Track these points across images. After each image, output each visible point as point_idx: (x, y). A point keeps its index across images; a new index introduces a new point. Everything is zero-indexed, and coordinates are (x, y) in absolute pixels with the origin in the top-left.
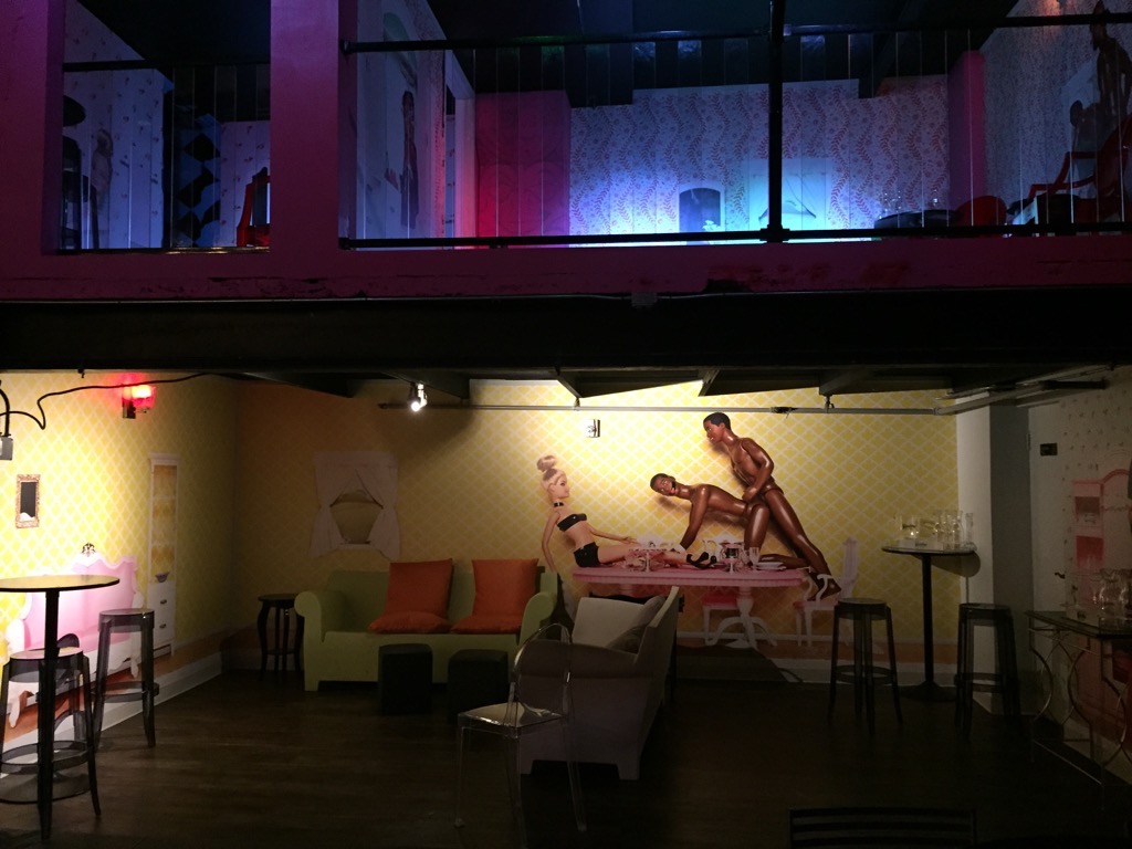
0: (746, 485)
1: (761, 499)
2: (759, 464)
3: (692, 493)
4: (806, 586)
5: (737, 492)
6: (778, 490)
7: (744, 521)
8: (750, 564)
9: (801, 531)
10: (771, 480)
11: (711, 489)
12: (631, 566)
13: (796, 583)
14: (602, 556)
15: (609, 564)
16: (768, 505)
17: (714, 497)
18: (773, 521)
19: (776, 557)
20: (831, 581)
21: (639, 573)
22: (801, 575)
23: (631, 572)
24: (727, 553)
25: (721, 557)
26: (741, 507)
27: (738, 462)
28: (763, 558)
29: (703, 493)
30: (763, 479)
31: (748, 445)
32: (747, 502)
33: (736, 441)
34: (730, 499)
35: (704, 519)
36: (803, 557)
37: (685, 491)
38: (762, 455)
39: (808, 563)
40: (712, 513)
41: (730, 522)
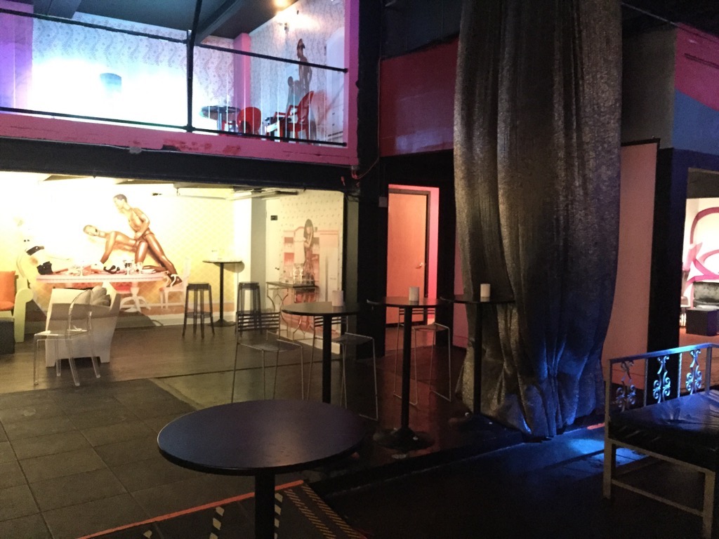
0: (136, 232)
1: (143, 238)
2: (142, 221)
3: (107, 235)
4: (165, 280)
5: (132, 234)
6: (151, 233)
7: (135, 249)
8: (138, 271)
9: (163, 253)
10: (148, 229)
11: (117, 234)
12: (72, 273)
13: (160, 279)
14: (54, 269)
15: (58, 273)
16: (147, 241)
17: (119, 238)
18: (150, 249)
19: (151, 267)
20: (177, 277)
21: (76, 277)
22: (162, 275)
23: (72, 277)
24: (126, 265)
25: (122, 268)
26: (133, 242)
27: (132, 220)
28: (144, 268)
29: (113, 235)
30: (145, 229)
31: (137, 211)
32: (136, 240)
33: (131, 209)
34: (127, 238)
35: (113, 248)
36: (164, 266)
37: (103, 234)
38: (143, 217)
39: (167, 269)
40: (118, 245)
41: (127, 250)
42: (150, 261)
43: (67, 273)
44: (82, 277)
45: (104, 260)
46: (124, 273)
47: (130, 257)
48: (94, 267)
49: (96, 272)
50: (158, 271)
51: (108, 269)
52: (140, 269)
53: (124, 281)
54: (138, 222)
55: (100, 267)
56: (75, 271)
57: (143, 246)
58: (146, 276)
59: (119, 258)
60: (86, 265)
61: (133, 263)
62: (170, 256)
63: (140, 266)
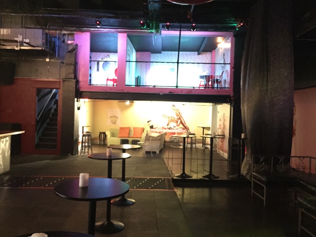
0: (177, 116)
1: (179, 118)
2: (179, 113)
3: (169, 117)
5: (176, 117)
6: (182, 117)
7: (177, 122)
9: (185, 123)
10: (181, 116)
11: (172, 117)
14: (154, 127)
15: (155, 128)
16: (180, 119)
17: (172, 118)
18: (181, 122)
19: (182, 128)
21: (160, 130)
22: (185, 131)
23: (159, 130)
24: (174, 127)
25: (173, 128)
26: (176, 120)
27: (176, 113)
28: (179, 128)
29: (170, 117)
30: (180, 116)
31: (178, 110)
32: (177, 119)
33: (176, 109)
34: (175, 118)
35: (170, 121)
36: (186, 128)
37: (168, 117)
38: (180, 112)
39: (186, 129)
40: (172, 121)
41: (174, 122)
42: (181, 126)
43: (157, 128)
44: (161, 130)
45: (168, 125)
46: (173, 129)
47: (175, 124)
48: (165, 127)
49: (165, 129)
50: (183, 129)
51: (169, 128)
52: (178, 128)
53: (173, 132)
54: (178, 113)
55: (166, 127)
56: (159, 128)
57: (179, 121)
58: (180, 130)
59: (172, 125)
60: (163, 126)
61: (176, 126)
62: (188, 124)
63: (178, 127)
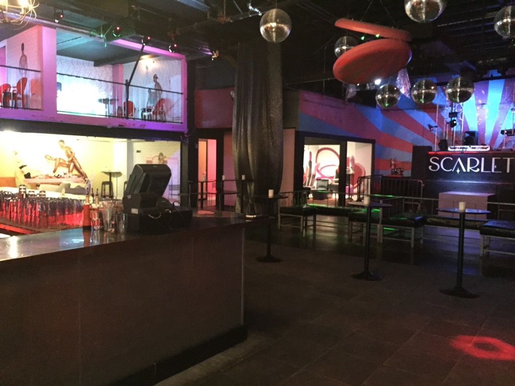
0: (69, 158)
1: (72, 161)
2: (71, 152)
3: (55, 160)
5: (67, 159)
6: (75, 159)
7: (68, 166)
8: (70, 177)
9: (81, 168)
10: (74, 157)
11: (60, 159)
12: (40, 178)
13: (80, 181)
14: (32, 176)
15: (34, 178)
17: (61, 161)
18: (75, 166)
19: (76, 175)
20: (88, 180)
23: (40, 180)
24: (65, 174)
26: (68, 163)
27: (67, 152)
28: (73, 175)
29: (58, 160)
30: (72, 156)
31: (69, 148)
32: (69, 162)
33: (66, 147)
34: (65, 161)
35: (58, 166)
36: (82, 175)
37: (54, 159)
38: (72, 150)
40: (61, 164)
41: (64, 166)
43: (38, 178)
44: (44, 179)
45: (54, 171)
46: (64, 178)
48: (50, 175)
51: (56, 176)
54: (70, 153)
57: (72, 165)
58: (74, 179)
59: (61, 171)
60: (46, 174)
